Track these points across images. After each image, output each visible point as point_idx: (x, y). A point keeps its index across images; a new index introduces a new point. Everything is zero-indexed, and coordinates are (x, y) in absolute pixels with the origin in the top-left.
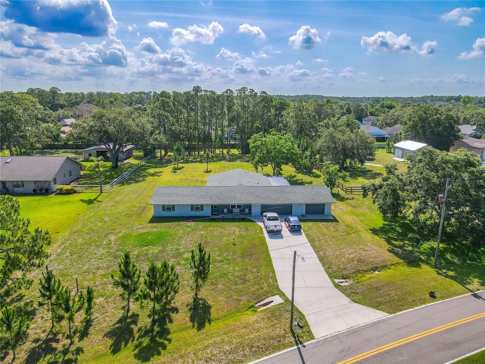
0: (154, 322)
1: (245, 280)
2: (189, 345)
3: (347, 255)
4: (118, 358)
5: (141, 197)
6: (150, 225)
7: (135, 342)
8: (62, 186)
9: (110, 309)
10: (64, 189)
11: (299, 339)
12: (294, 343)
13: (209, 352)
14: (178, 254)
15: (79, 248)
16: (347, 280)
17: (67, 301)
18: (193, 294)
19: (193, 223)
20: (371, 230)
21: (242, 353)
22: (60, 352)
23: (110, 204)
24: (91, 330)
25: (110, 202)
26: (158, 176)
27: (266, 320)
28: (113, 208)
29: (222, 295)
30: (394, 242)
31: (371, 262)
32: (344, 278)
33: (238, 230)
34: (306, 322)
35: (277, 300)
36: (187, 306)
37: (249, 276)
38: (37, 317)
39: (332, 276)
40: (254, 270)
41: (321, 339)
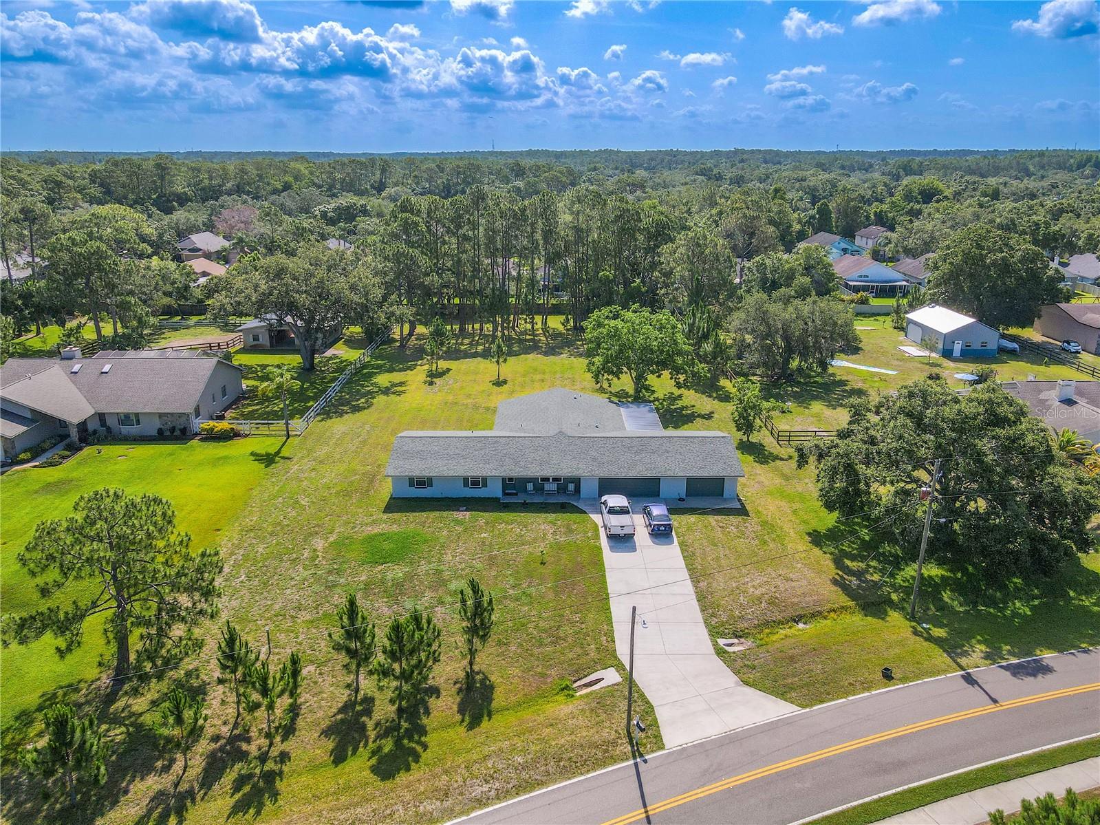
0: (400, 711)
1: (559, 638)
2: (457, 753)
3: (752, 590)
4: (347, 770)
5: (365, 450)
6: (386, 516)
7: (371, 745)
8: (212, 423)
9: (327, 685)
10: (216, 429)
11: (638, 749)
12: (630, 755)
13: (490, 766)
14: (439, 582)
15: (261, 564)
16: (743, 640)
17: (264, 680)
18: (466, 662)
19: (468, 513)
20: (809, 534)
21: (543, 768)
22: (255, 758)
23: (307, 464)
24: (300, 722)
25: (306, 460)
26: (399, 393)
27: (588, 713)
28: (313, 474)
29: (516, 665)
30: (848, 562)
31: (793, 604)
32: (736, 637)
33: (551, 531)
34: (655, 720)
35: (611, 677)
36: (456, 683)
37: (567, 630)
38: (211, 697)
39: (714, 632)
40: (576, 617)
41: (674, 749)
